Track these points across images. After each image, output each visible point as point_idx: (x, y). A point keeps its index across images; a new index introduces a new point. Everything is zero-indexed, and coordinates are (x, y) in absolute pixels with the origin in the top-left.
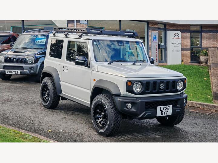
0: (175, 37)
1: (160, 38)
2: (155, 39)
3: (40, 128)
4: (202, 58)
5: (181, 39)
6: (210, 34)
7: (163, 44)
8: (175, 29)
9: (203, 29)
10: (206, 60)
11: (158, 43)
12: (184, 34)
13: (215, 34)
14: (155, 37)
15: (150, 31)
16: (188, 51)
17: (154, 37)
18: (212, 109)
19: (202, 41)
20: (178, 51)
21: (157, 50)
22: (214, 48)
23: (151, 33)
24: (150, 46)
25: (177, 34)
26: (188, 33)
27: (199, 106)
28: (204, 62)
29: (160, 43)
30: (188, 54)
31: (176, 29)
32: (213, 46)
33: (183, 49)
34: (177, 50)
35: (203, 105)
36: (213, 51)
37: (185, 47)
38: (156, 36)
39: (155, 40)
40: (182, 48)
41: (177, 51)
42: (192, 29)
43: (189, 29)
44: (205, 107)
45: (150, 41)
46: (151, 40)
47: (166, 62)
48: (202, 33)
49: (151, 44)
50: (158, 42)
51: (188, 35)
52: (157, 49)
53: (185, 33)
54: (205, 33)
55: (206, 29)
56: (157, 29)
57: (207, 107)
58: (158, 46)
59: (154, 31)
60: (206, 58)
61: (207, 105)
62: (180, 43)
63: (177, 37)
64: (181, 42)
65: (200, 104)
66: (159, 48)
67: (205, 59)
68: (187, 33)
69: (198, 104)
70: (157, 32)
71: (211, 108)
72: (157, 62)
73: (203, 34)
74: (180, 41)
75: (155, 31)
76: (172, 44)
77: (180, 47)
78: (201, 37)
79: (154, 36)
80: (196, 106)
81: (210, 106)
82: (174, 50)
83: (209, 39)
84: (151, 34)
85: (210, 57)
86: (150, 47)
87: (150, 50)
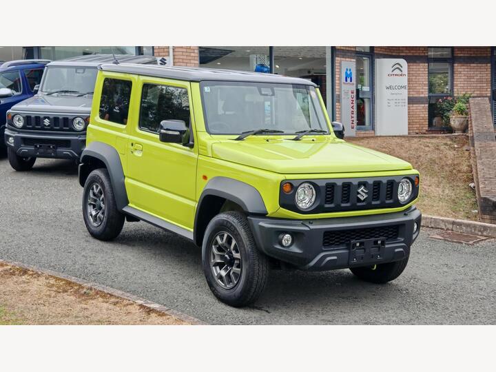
0: (393, 73)
1: (360, 73)
2: (348, 76)
3: (109, 274)
4: (455, 121)
5: (406, 77)
6: (472, 65)
7: (366, 89)
8: (394, 54)
9: (455, 55)
10: (462, 124)
11: (357, 86)
12: (415, 67)
13: (484, 65)
14: (349, 72)
15: (337, 58)
16: (423, 105)
17: (346, 73)
18: (480, 233)
19: (455, 83)
20: (400, 104)
21: (354, 102)
22: (479, 97)
23: (340, 63)
24: (337, 93)
25: (397, 66)
26: (423, 64)
27: (450, 226)
28: (458, 130)
29: (359, 87)
30: (422, 111)
31: (397, 54)
32: (478, 92)
33: (411, 101)
34: (397, 101)
35: (460, 224)
36: (478, 104)
37: (416, 96)
38: (350, 70)
39: (349, 80)
40: (409, 98)
41: (397, 104)
42: (431, 54)
43: (426, 54)
44: (464, 228)
45: (337, 82)
46: (340, 79)
47: (373, 129)
48: (453, 63)
49: (340, 89)
50: (355, 83)
51: (422, 68)
52: (354, 99)
53: (415, 64)
54: (460, 63)
55: (462, 55)
56: (353, 55)
57: (469, 229)
58: (355, 94)
59: (347, 59)
60: (463, 119)
61: (468, 225)
62: (404, 87)
63: (397, 72)
64: (406, 84)
65: (453, 223)
66: (358, 97)
67: (462, 122)
68: (421, 64)
69: (448, 222)
70: (354, 60)
71: (476, 232)
72: (352, 128)
73: (456, 65)
74: (404, 81)
75: (349, 59)
76: (387, 88)
77: (405, 94)
78: (453, 73)
79: (347, 70)
80: (444, 227)
81: (475, 226)
82: (392, 103)
83: (470, 77)
84: (340, 66)
85: (473, 119)
86: (339, 95)
87: (339, 101)
